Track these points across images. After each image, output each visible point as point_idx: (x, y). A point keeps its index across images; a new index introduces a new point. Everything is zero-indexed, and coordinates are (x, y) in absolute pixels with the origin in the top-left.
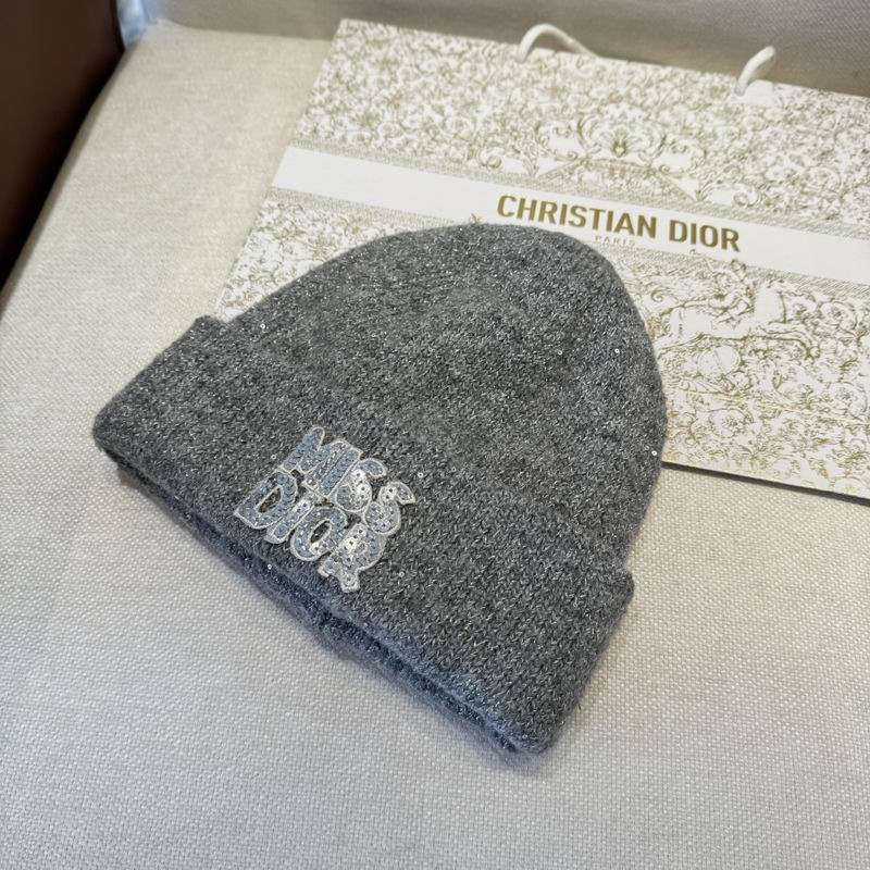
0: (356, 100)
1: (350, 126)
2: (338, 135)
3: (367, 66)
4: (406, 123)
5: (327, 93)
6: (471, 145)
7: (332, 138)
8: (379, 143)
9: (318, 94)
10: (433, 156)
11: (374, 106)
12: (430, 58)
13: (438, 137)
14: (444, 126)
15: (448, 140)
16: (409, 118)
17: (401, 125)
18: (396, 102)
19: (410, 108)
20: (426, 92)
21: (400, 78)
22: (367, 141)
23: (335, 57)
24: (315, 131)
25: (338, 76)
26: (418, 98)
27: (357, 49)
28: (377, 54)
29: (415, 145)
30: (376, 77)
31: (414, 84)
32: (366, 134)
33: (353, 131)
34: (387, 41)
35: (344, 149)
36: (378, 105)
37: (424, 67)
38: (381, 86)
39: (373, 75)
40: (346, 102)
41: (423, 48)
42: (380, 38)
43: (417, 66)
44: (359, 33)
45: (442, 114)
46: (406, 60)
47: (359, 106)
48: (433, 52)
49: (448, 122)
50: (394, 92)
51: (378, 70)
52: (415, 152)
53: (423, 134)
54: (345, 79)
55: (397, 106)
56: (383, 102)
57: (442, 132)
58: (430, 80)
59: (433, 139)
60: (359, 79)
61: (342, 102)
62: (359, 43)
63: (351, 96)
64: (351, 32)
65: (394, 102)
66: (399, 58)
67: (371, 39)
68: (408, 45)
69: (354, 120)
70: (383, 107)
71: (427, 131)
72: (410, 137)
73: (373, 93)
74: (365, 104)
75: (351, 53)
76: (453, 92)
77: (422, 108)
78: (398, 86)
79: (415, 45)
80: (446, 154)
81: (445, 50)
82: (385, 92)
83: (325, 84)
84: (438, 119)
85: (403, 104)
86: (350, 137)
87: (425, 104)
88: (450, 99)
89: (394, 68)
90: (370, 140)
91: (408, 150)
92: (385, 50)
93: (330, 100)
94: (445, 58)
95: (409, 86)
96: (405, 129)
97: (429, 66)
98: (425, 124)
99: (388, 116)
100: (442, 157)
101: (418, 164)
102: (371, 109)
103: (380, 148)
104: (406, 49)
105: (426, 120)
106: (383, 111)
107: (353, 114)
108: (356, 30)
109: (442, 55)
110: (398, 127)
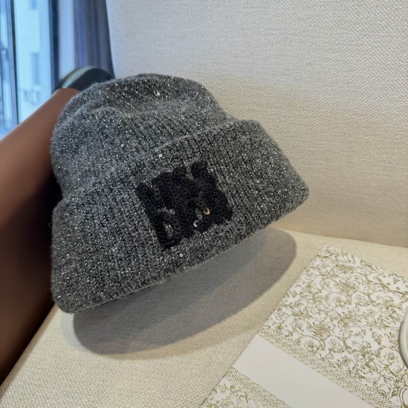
0: (317, 311)
1: (306, 332)
2: (296, 336)
3: (332, 284)
4: (349, 343)
5: (298, 297)
6: (397, 381)
7: (290, 338)
8: (324, 354)
9: (291, 297)
10: (364, 382)
11: (328, 320)
12: (380, 291)
13: (371, 364)
14: (378, 355)
15: (379, 369)
16: (353, 338)
17: (344, 342)
18: (346, 321)
19: (356, 330)
20: (371, 319)
21: (354, 301)
22: (315, 349)
23: (312, 270)
24: (279, 328)
25: (309, 286)
26: (364, 322)
27: (329, 269)
28: (342, 277)
29: (351, 365)
30: (336, 295)
31: (364, 309)
32: (316, 343)
33: (307, 336)
34: (351, 268)
35: (295, 351)
36: (331, 319)
37: (373, 297)
38: (338, 304)
39: (335, 292)
40: (309, 309)
41: (377, 281)
42: (347, 265)
43: (369, 295)
44: (333, 257)
45: (379, 344)
46: (362, 288)
47: (317, 316)
48: (384, 286)
49: (383, 352)
50: (347, 312)
51: (339, 290)
52: (350, 371)
53: (360, 357)
54: (314, 291)
55: (346, 325)
56: (336, 318)
57: (376, 360)
58: (376, 309)
59: (367, 365)
60: (324, 293)
61: (306, 309)
62: (331, 265)
63: (314, 305)
64: (328, 255)
65: (345, 321)
66: (357, 284)
67: (341, 263)
68: (366, 276)
69: (311, 327)
70: (335, 322)
71: (364, 356)
72: (349, 356)
73: (330, 308)
74: (323, 315)
75: (323, 271)
76: (392, 325)
77: (364, 332)
78: (351, 307)
79: (370, 278)
80: (375, 383)
81: (393, 287)
82: (340, 310)
83: (298, 290)
84: (375, 347)
85: (350, 324)
86: (303, 341)
87: (367, 328)
88: (388, 330)
89: (351, 292)
90: (318, 349)
91: (345, 368)
92: (348, 275)
93: (298, 304)
94: (391, 294)
95: (359, 310)
96: (347, 347)
97: (378, 298)
98: (364, 348)
99: (337, 331)
100: (370, 385)
101: (349, 384)
102: (326, 321)
103: (323, 359)
104: (364, 279)
105: (365, 344)
106: (334, 326)
107: (311, 322)
108: (332, 254)
109: (390, 291)
110: (342, 343)
